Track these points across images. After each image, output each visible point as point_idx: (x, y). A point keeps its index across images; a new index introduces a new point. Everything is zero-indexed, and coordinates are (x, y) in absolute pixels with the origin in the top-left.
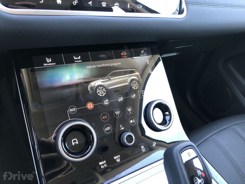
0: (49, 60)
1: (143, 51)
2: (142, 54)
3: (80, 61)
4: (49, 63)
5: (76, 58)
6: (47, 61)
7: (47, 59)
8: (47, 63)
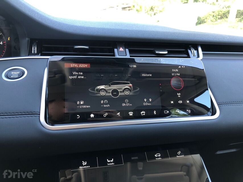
0: (85, 163)
1: (179, 153)
2: (178, 155)
3: (112, 163)
4: (85, 165)
5: (109, 161)
6: (83, 164)
7: (83, 162)
8: (82, 166)
